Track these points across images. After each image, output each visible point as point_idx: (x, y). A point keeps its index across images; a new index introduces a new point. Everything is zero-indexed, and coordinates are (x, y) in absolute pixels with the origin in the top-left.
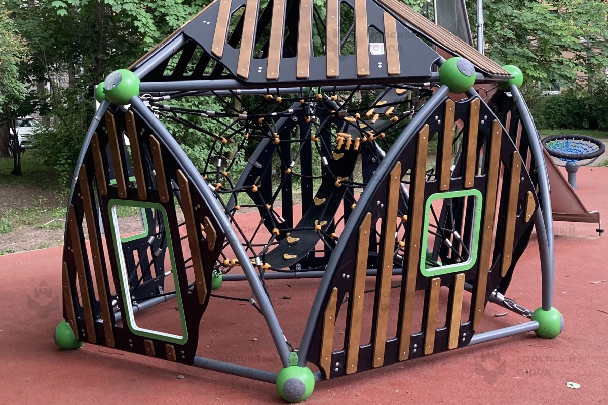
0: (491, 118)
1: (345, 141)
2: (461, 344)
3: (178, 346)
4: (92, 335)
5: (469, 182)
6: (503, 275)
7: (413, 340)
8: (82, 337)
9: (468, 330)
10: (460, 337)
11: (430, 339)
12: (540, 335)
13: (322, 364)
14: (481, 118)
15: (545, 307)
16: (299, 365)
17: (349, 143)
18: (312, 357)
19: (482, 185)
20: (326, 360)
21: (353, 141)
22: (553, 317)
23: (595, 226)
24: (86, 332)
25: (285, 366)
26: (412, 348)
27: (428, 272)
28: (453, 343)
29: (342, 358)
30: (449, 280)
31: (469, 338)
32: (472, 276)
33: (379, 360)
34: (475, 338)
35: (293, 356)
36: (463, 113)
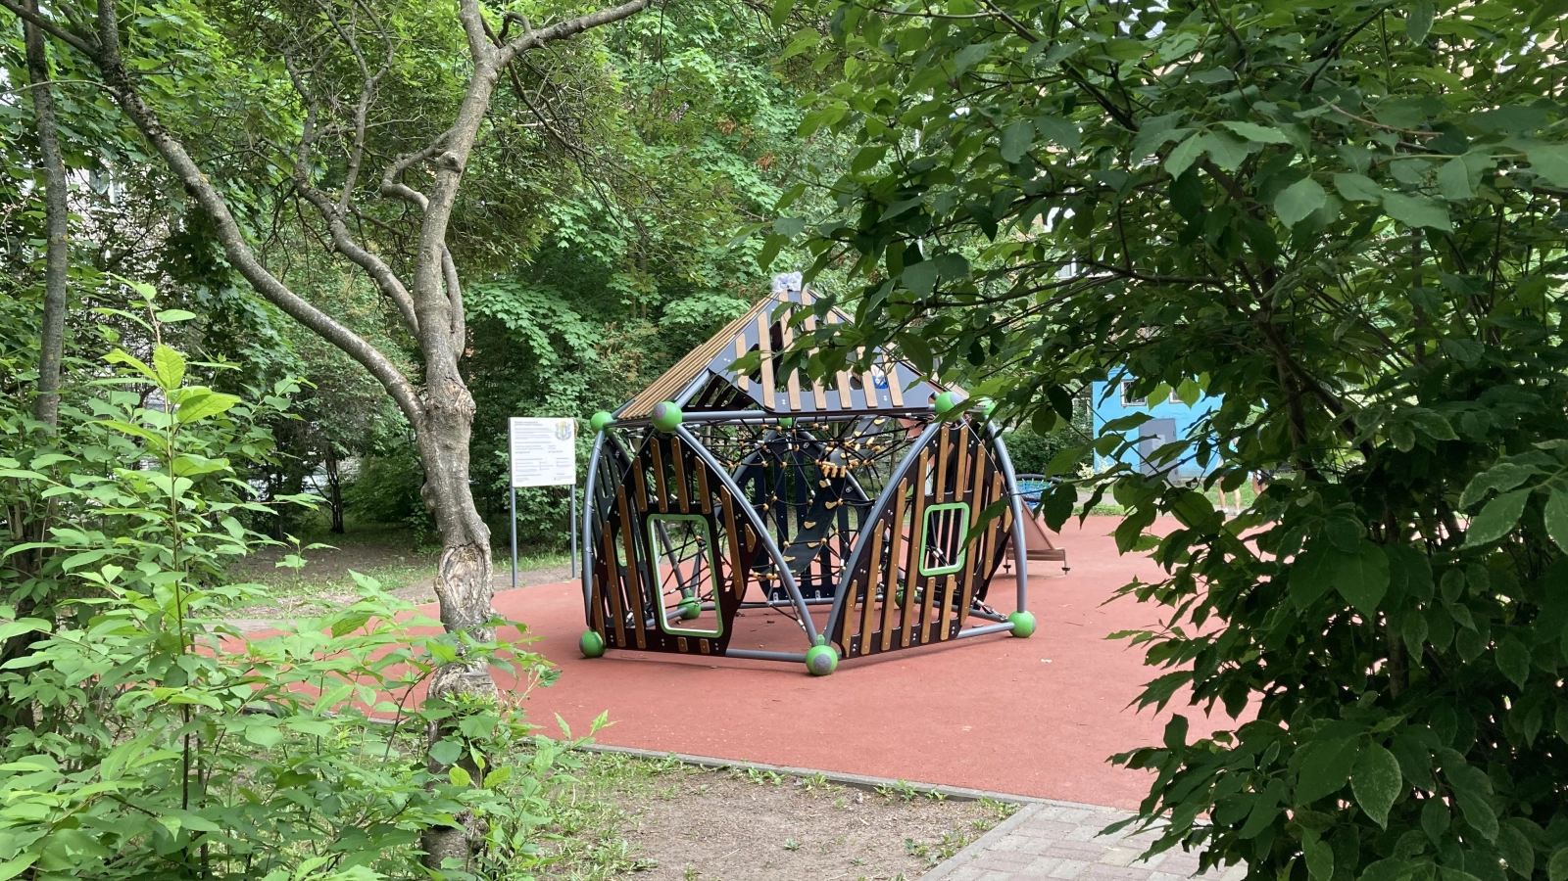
0: (977, 442)
1: (831, 469)
2: (952, 637)
3: (712, 640)
4: (622, 641)
5: (959, 497)
6: (986, 578)
7: (913, 629)
8: (611, 644)
9: (957, 625)
10: (950, 630)
11: (927, 630)
12: (1016, 634)
13: (844, 644)
14: (969, 442)
15: (1020, 609)
16: (825, 644)
17: (835, 471)
18: (836, 637)
19: (969, 499)
20: (846, 641)
21: (839, 470)
22: (1026, 618)
23: (1062, 564)
24: (615, 638)
25: (813, 646)
26: (912, 637)
27: (926, 571)
28: (945, 635)
29: (858, 641)
30: (942, 580)
31: (957, 631)
32: (960, 576)
33: (886, 644)
34: (961, 633)
35: (820, 637)
36: (955, 437)
